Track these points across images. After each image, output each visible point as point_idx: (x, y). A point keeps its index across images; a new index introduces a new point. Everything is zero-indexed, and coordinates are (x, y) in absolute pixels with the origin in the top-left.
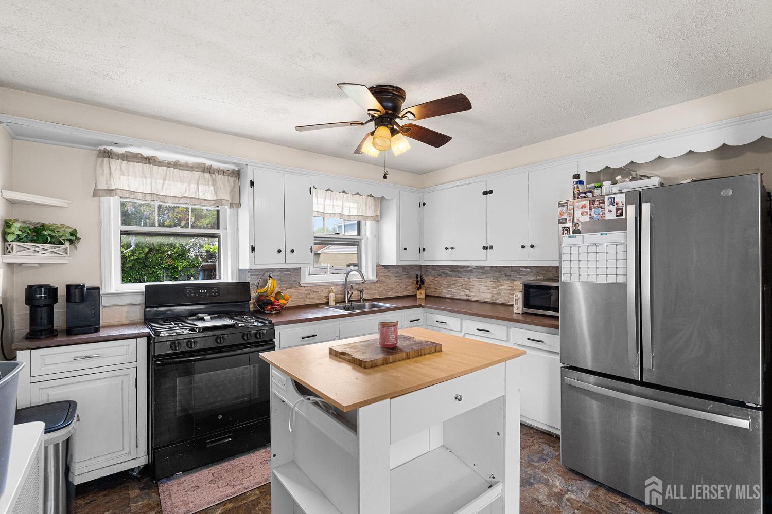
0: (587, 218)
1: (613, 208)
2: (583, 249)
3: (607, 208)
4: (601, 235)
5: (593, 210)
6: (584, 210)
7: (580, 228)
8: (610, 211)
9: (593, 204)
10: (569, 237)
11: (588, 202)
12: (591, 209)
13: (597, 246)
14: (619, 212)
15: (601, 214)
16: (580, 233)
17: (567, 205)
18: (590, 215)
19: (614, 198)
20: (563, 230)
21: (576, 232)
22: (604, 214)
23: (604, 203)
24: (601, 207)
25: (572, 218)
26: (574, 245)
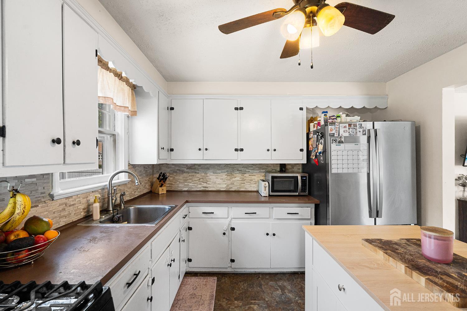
0: (347, 134)
1: (361, 130)
2: (345, 153)
3: (358, 130)
4: (355, 145)
5: (351, 130)
6: (345, 129)
7: (343, 140)
8: (360, 132)
9: (351, 126)
11: (348, 124)
12: (349, 129)
13: (353, 151)
14: (364, 132)
15: (355, 132)
16: (343, 143)
17: (335, 125)
18: (349, 132)
19: (361, 124)
20: (332, 140)
21: (341, 142)
22: (356, 133)
23: (357, 126)
24: (355, 129)
26: (340, 150)
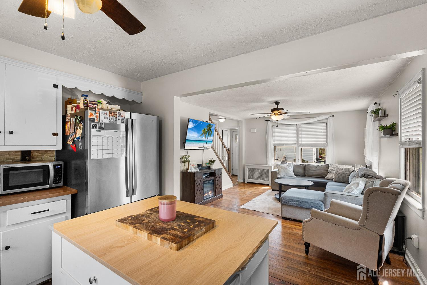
0: (107, 121)
1: (120, 118)
2: (105, 139)
3: (118, 118)
4: (115, 131)
5: (111, 117)
6: (105, 116)
7: (103, 126)
8: (119, 120)
9: (111, 114)
10: (96, 131)
11: (108, 112)
12: (109, 116)
13: (113, 137)
14: (123, 121)
15: (115, 120)
16: (103, 129)
17: (95, 110)
18: (109, 119)
19: (121, 113)
20: (92, 126)
21: (101, 128)
22: (116, 120)
23: (116, 114)
24: (115, 116)
25: (98, 119)
26: (100, 136)
